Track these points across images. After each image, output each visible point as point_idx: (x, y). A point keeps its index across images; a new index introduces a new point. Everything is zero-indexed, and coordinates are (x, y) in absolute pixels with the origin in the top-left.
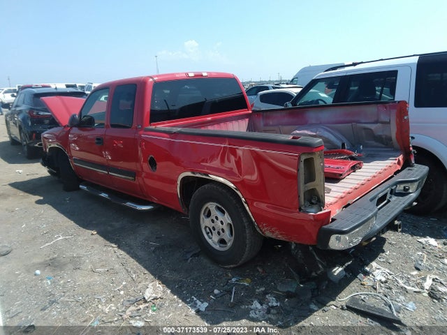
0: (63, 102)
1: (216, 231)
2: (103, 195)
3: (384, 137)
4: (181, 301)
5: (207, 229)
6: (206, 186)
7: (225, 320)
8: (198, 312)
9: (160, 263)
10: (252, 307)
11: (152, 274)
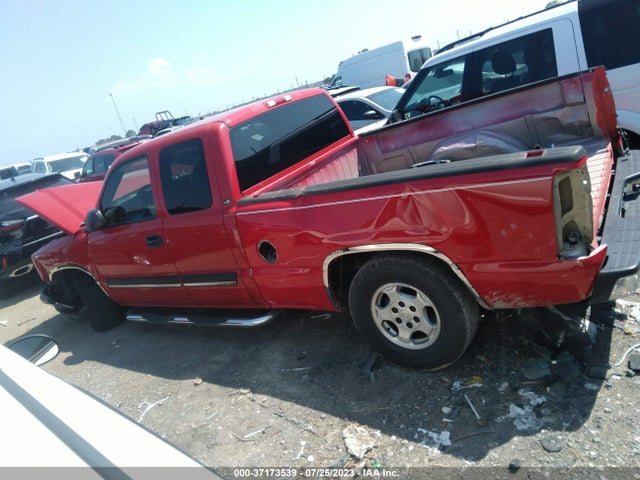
0: (52, 194)
1: (404, 323)
2: (179, 320)
3: (577, 124)
4: (406, 441)
5: (386, 324)
6: (368, 264)
7: (489, 448)
8: (443, 448)
9: (332, 395)
10: (512, 414)
11: (336, 415)
